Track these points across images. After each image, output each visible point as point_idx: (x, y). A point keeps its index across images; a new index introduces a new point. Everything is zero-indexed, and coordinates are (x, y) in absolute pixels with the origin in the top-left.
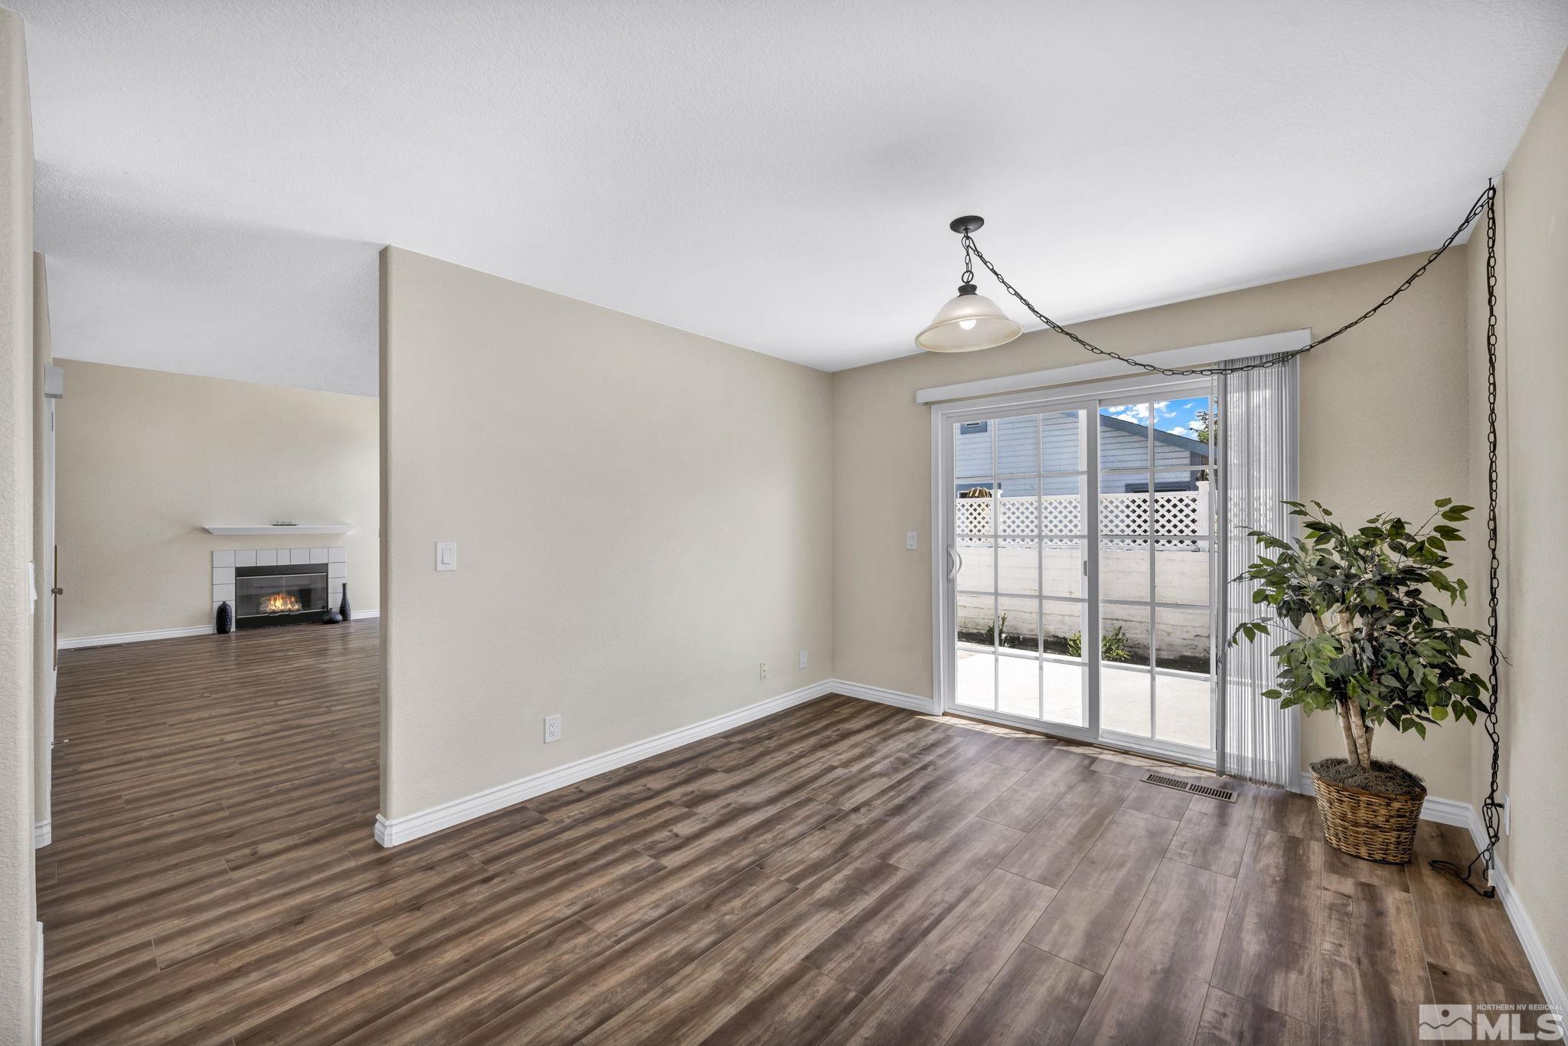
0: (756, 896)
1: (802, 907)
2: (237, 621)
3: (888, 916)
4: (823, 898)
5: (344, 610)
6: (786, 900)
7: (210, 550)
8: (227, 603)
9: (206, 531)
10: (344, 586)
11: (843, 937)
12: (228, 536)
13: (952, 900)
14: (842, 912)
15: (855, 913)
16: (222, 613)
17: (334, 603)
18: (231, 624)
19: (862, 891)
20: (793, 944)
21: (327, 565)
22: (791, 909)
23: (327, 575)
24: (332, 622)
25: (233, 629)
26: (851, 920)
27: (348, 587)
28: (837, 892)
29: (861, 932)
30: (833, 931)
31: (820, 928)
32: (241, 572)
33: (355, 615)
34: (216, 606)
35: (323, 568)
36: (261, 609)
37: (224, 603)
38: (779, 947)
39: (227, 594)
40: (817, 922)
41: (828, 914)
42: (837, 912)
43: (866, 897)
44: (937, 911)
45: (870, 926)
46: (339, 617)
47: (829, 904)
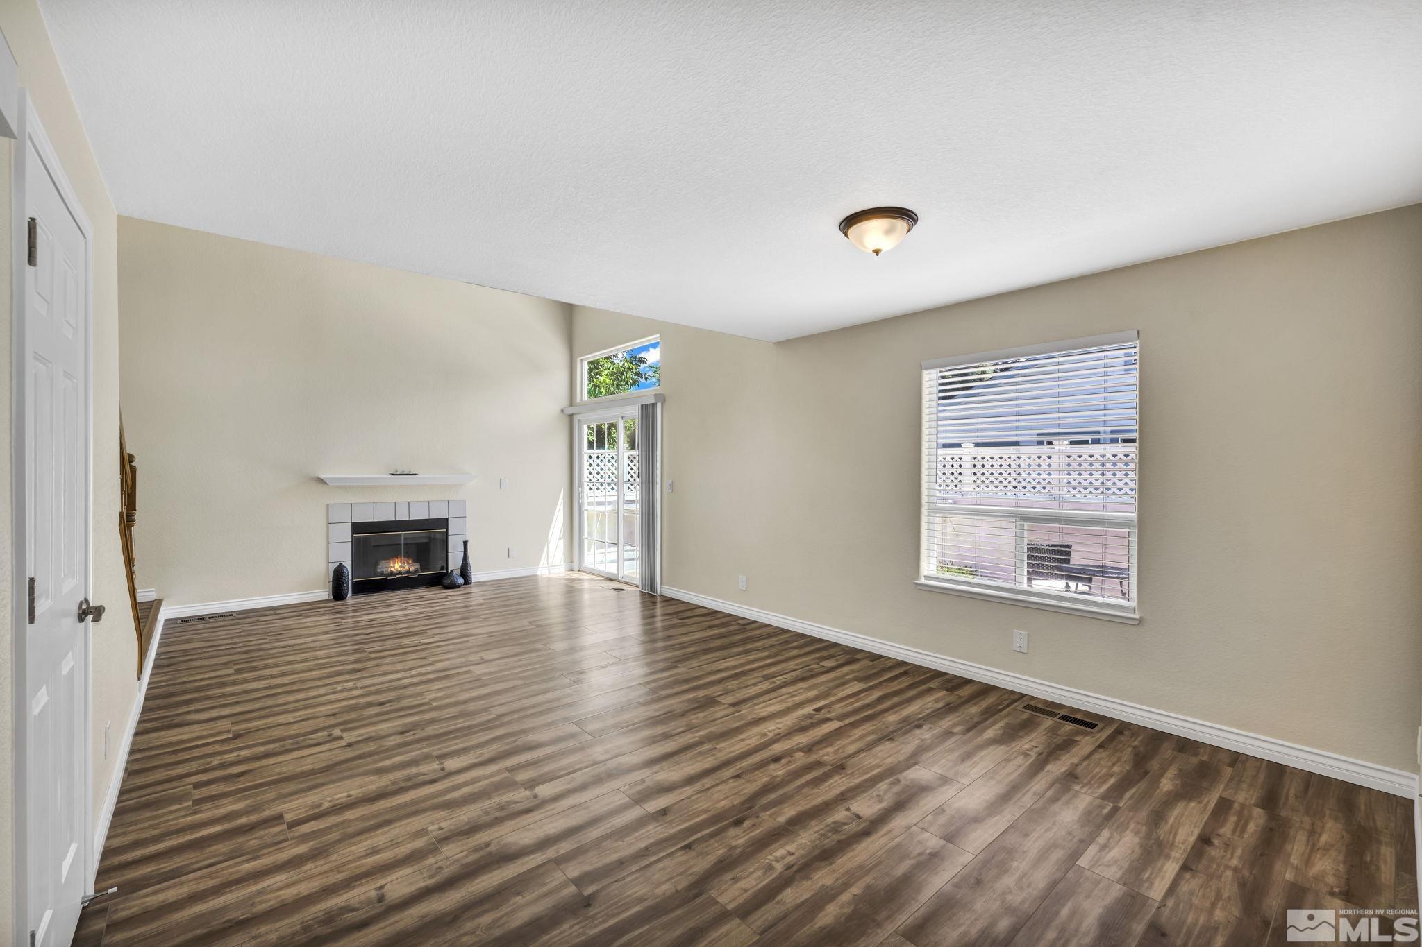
2: (354, 584)
5: (465, 572)
7: (326, 504)
8: (344, 564)
9: (321, 481)
10: (465, 543)
12: (345, 486)
16: (339, 574)
17: (454, 563)
18: (348, 589)
21: (447, 519)
23: (447, 531)
24: (453, 586)
25: (350, 594)
27: (469, 544)
32: (358, 528)
33: (476, 577)
34: (333, 567)
35: (443, 523)
36: (379, 570)
37: (341, 564)
39: (344, 554)
46: (461, 580)
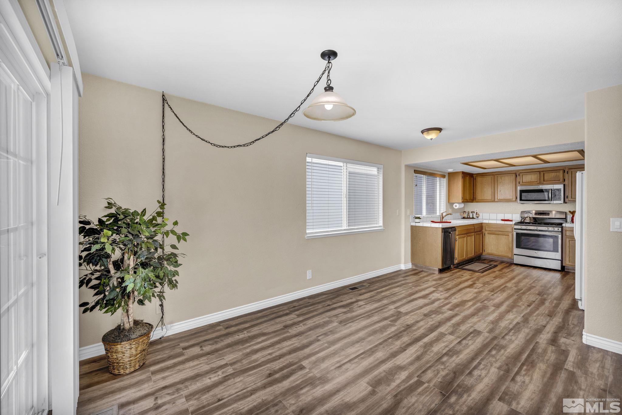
0: (436, 376)
1: (412, 368)
3: (376, 360)
4: (404, 371)
6: (421, 372)
11: (394, 355)
13: (348, 364)
14: (395, 364)
15: (389, 363)
19: (386, 373)
20: (412, 355)
22: (417, 368)
26: (391, 360)
28: (398, 373)
29: (387, 356)
30: (397, 357)
31: (403, 359)
38: (416, 354)
40: (404, 361)
41: (401, 364)
42: (397, 364)
43: (384, 369)
44: (356, 360)
45: (384, 358)
47: (401, 368)
